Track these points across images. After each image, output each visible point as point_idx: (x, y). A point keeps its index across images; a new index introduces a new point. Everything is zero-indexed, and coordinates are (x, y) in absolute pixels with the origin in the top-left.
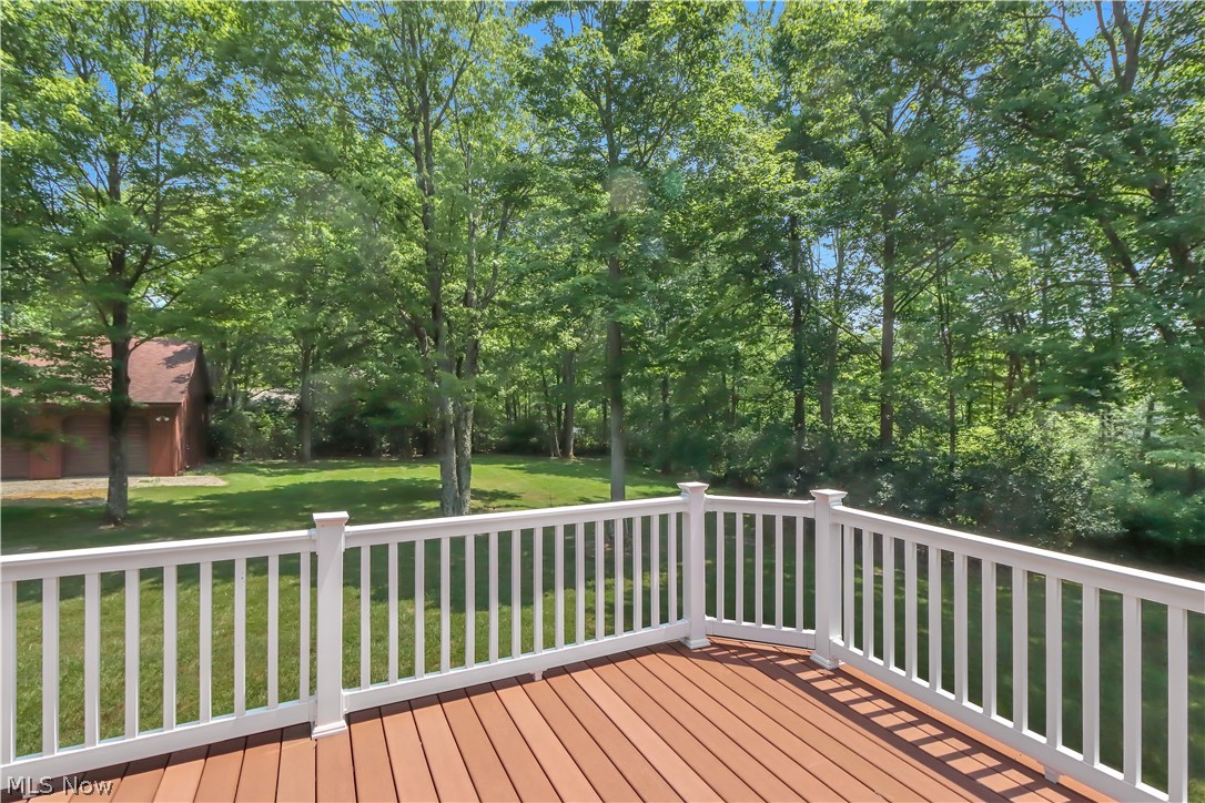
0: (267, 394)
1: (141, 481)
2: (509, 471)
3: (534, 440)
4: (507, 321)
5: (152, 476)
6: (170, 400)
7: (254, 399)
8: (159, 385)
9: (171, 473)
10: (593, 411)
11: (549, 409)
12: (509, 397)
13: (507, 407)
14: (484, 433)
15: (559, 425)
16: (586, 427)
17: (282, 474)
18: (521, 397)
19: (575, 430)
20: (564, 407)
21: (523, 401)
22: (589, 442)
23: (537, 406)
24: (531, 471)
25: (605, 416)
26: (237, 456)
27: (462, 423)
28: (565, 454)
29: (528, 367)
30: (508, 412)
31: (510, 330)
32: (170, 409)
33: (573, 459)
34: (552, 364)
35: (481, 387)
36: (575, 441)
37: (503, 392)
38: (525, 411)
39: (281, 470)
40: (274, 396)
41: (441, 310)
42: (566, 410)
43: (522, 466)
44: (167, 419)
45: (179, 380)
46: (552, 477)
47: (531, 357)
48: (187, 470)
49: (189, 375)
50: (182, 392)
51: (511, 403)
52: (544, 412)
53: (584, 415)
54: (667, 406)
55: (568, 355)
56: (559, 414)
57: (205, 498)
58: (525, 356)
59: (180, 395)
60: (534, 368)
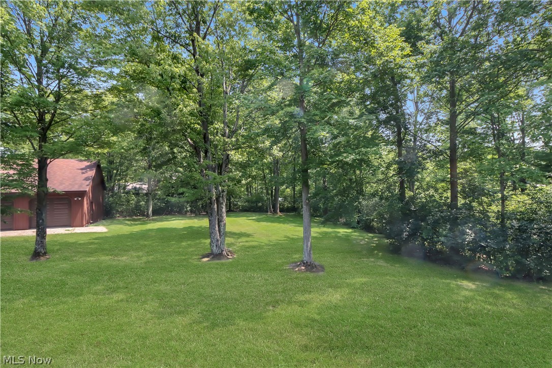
0: (134, 185)
1: (66, 230)
2: (247, 221)
3: (260, 204)
4: (245, 146)
5: (72, 227)
6: (82, 189)
7: (128, 187)
8: (77, 182)
9: (82, 226)
10: (288, 190)
11: (267, 189)
12: (247, 184)
13: (247, 189)
14: (236, 202)
15: (272, 197)
16: (285, 198)
17: (136, 225)
18: (253, 184)
19: (280, 199)
20: (274, 188)
21: (254, 186)
22: (287, 205)
23: (261, 188)
24: (258, 220)
25: (294, 192)
26: (118, 215)
27: (221, 199)
28: (275, 212)
29: (256, 169)
30: (247, 191)
31: (247, 150)
32: (82, 194)
33: (279, 214)
34: (268, 168)
35: (232, 179)
36: (280, 204)
37: (243, 182)
38: (256, 191)
39: (137, 223)
40: (138, 186)
41: (208, 138)
42: (275, 190)
43: (254, 218)
44: (80, 199)
45: (86, 179)
46: (269, 224)
47: (258, 164)
48: (91, 223)
49: (92, 177)
50: (87, 185)
51: (249, 186)
52: (265, 191)
53: (284, 192)
54: (326, 186)
55: (276, 161)
56: (272, 192)
57: (94, 239)
58: (255, 163)
59: (87, 187)
60: (259, 169)
